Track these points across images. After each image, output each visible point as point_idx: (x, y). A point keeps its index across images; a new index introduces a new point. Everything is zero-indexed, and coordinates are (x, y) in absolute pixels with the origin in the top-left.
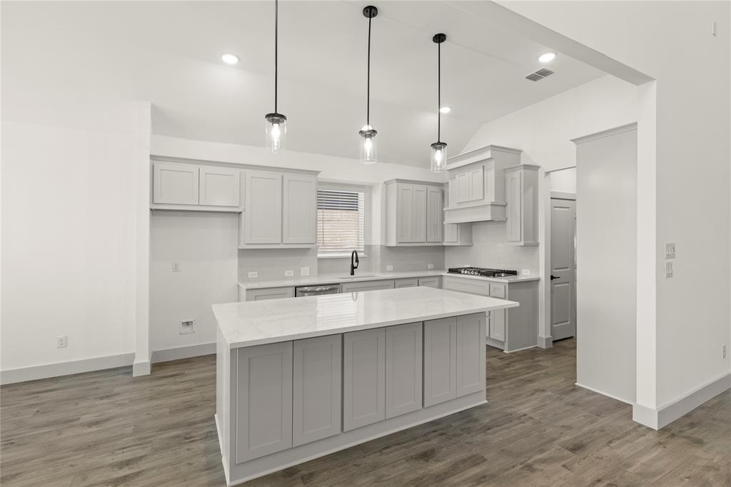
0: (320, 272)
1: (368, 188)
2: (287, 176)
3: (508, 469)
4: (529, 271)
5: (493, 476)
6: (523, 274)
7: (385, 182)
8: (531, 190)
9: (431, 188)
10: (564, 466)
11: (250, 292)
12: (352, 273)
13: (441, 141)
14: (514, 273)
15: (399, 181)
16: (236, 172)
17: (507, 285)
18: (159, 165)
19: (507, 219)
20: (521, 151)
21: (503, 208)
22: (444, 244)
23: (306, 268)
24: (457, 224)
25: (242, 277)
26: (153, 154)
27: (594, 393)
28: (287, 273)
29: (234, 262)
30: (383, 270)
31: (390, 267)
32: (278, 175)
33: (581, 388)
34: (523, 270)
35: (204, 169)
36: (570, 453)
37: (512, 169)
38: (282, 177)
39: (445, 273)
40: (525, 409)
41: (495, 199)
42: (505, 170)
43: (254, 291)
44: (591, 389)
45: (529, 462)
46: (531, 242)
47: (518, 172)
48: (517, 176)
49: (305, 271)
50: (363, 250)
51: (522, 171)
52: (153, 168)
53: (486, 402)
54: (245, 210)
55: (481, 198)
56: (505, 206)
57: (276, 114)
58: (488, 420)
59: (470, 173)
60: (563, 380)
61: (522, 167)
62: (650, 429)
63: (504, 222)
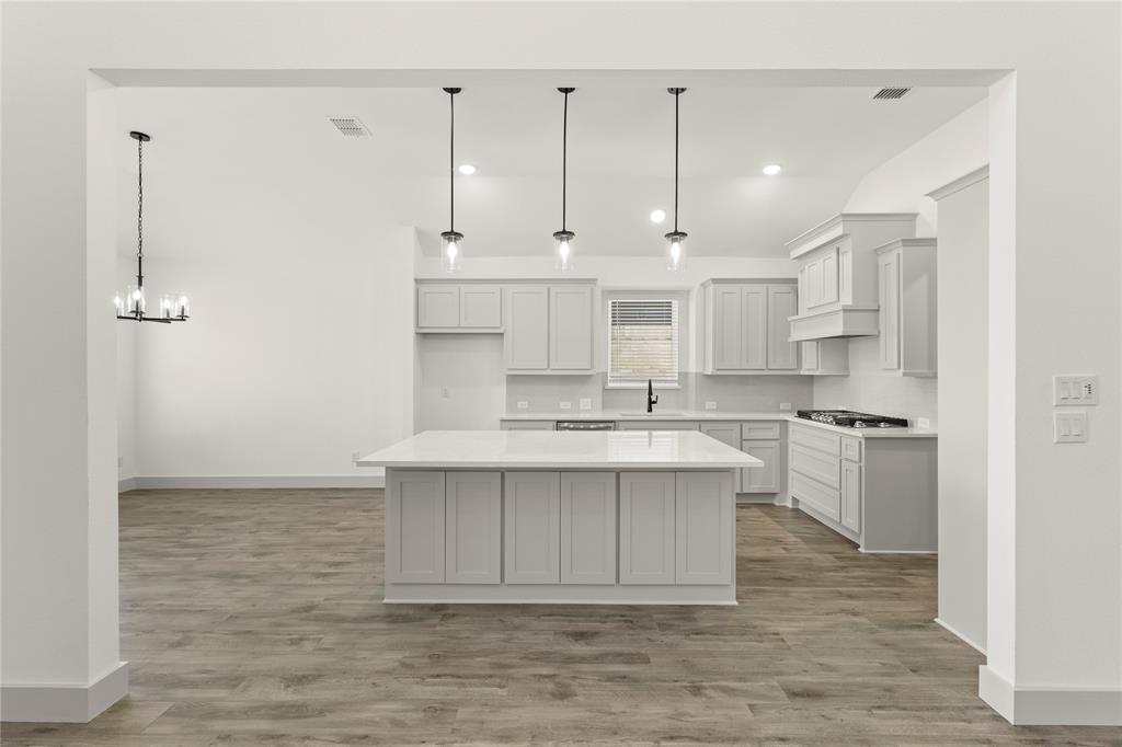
0: (605, 406)
1: (683, 294)
2: (554, 289)
3: (665, 681)
4: (928, 421)
5: (636, 681)
6: (920, 425)
7: (702, 285)
8: (923, 282)
9: (773, 288)
10: (750, 706)
11: (504, 423)
12: (650, 410)
13: (679, 231)
14: (903, 423)
15: (715, 281)
16: (496, 288)
17: (863, 442)
18: (424, 288)
19: (879, 332)
20: (915, 215)
21: (872, 315)
22: (802, 373)
23: (586, 400)
24: (817, 340)
25: (511, 407)
26: (419, 277)
27: (962, 642)
28: (563, 405)
29: (502, 390)
30: (700, 407)
31: (710, 404)
32: (543, 288)
33: (940, 628)
34: (920, 419)
35: (465, 288)
36: (785, 695)
37: (886, 248)
38: (549, 290)
39: (792, 418)
40: (784, 628)
41: (853, 301)
42: (876, 251)
43: (507, 423)
44: (959, 635)
45: (704, 684)
46: (925, 371)
47: (894, 254)
48: (891, 262)
49: (585, 403)
50: (676, 378)
51: (901, 250)
52: (417, 291)
53: (735, 603)
54: (505, 330)
55: (835, 299)
56: (878, 311)
57: (452, 232)
58: (709, 625)
59: (821, 261)
60: (921, 608)
61: (900, 244)
62: (999, 718)
63: (877, 337)
